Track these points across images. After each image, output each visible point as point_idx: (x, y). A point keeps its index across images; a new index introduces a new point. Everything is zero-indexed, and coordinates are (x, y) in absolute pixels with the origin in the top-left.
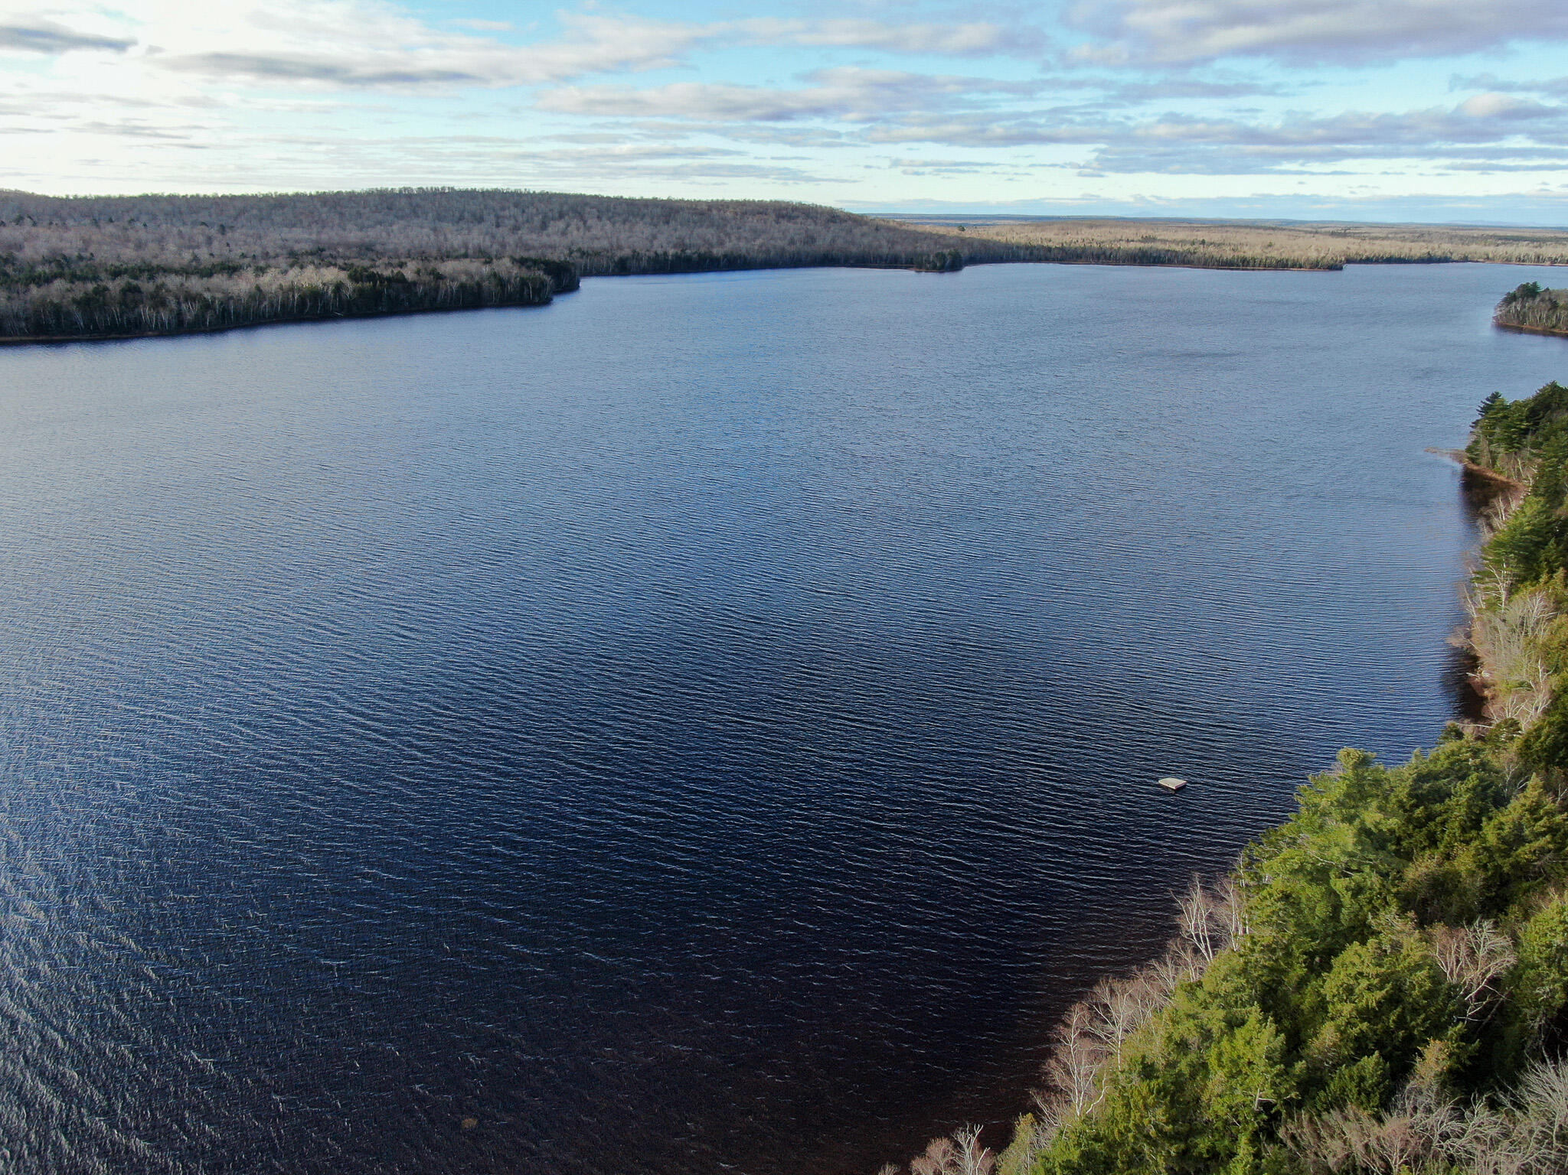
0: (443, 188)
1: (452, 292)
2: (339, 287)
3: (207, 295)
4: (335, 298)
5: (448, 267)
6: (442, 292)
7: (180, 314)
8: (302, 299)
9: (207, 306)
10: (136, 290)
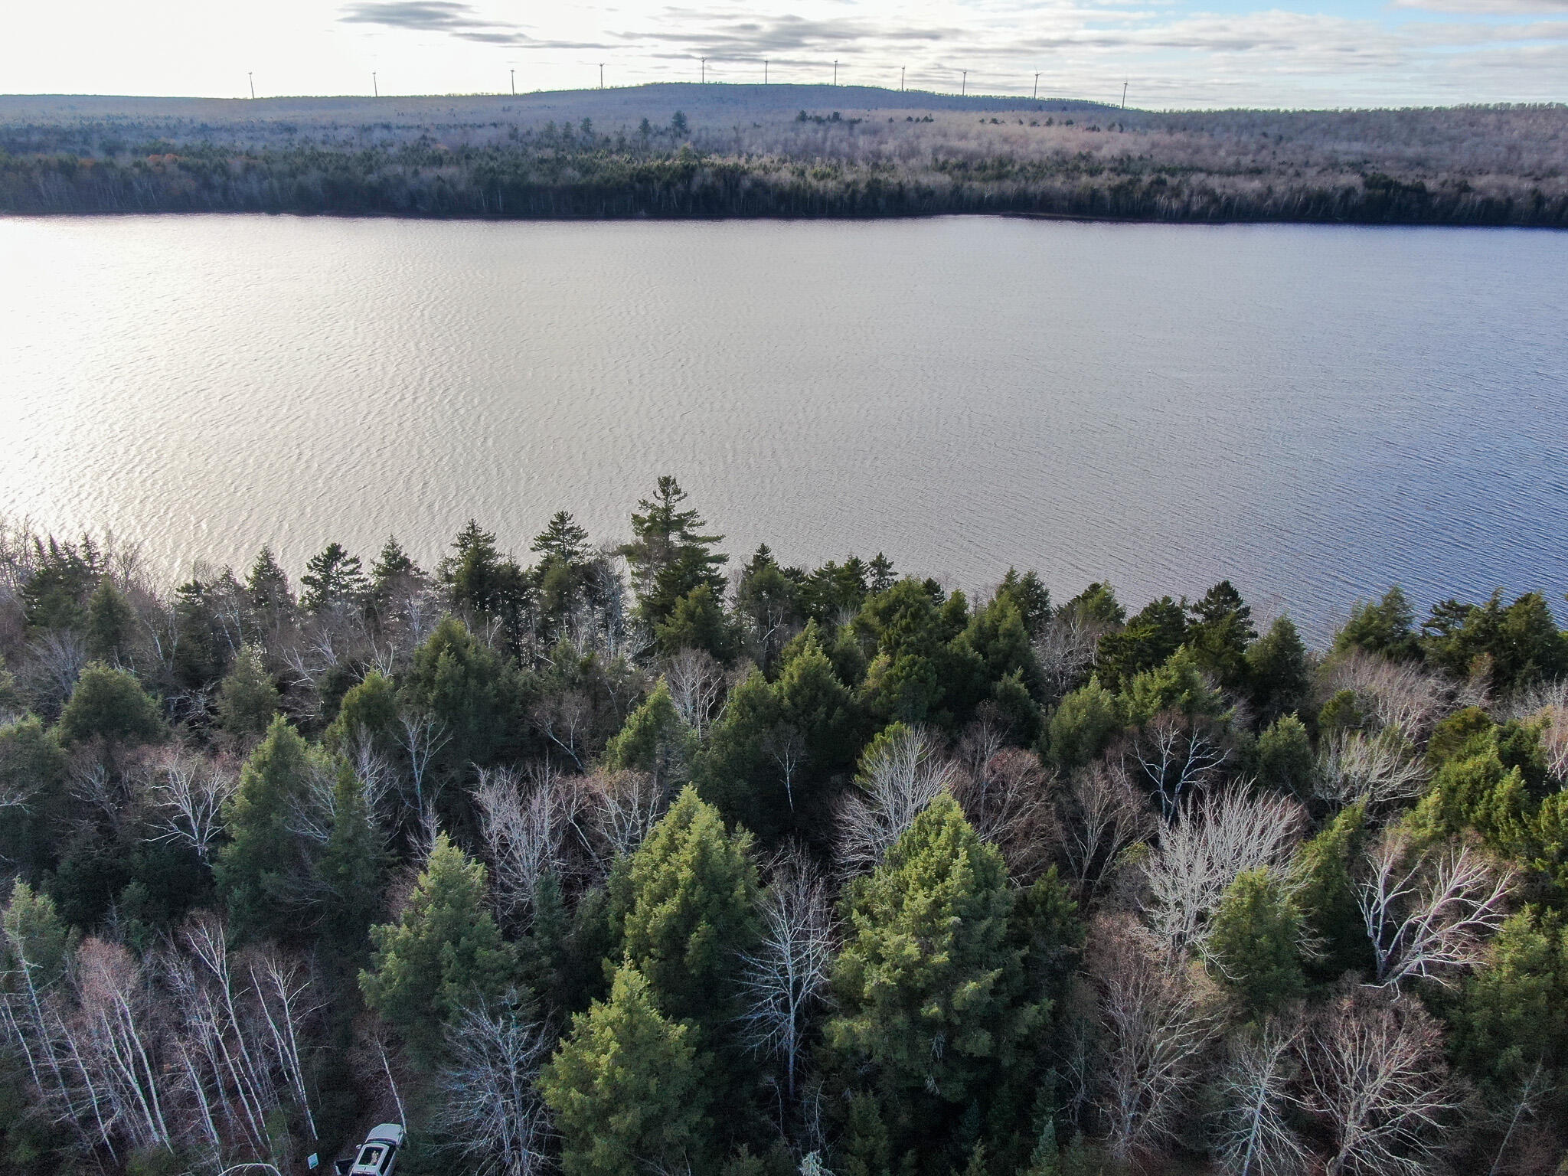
0: (1550, 104)
1: (1473, 207)
2: (1349, 192)
3: (1218, 191)
4: (1341, 201)
5: (1479, 182)
6: (1461, 205)
7: (1189, 204)
8: (1307, 200)
9: (1215, 199)
10: (1163, 183)
